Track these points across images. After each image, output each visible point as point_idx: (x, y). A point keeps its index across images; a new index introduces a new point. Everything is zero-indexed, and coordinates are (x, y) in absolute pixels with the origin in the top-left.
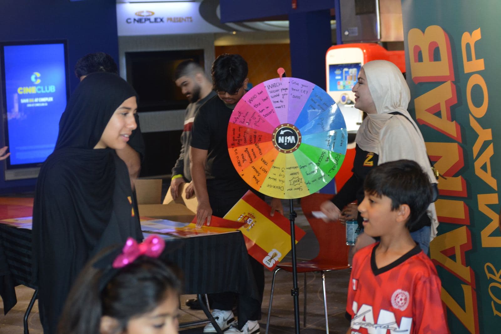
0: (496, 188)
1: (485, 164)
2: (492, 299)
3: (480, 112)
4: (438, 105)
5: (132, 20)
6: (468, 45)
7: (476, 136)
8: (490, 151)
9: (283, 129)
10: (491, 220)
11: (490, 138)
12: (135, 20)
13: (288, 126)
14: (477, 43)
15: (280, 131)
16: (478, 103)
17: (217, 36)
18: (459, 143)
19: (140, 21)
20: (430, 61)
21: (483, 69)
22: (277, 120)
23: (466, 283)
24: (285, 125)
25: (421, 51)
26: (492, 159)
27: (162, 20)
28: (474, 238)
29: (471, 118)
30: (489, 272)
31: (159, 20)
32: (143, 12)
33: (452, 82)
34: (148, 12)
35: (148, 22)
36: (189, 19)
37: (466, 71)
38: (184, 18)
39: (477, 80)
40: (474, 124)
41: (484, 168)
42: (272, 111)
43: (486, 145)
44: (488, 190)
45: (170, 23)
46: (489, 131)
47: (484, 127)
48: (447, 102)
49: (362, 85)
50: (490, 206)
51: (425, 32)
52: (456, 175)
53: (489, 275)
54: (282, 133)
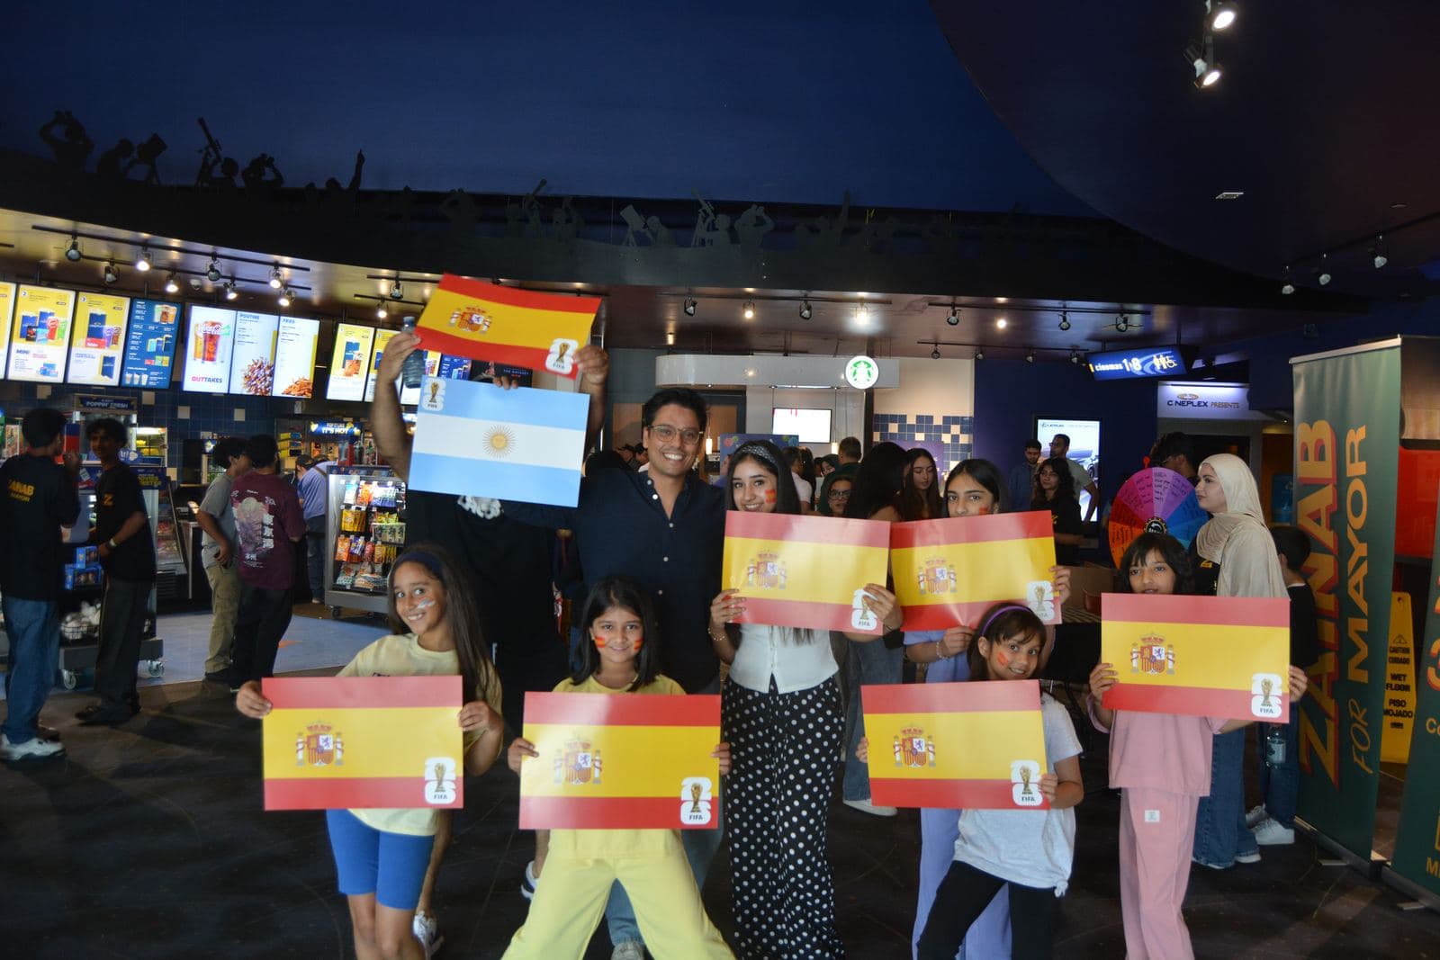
0: (1367, 614)
1: (1358, 584)
2: (1353, 743)
3: (1358, 522)
4: (1319, 510)
5: (1174, 402)
6: (1352, 445)
7: (1352, 550)
8: (1364, 569)
9: (1155, 522)
10: (1359, 650)
11: (1365, 554)
12: (1177, 402)
13: (1159, 521)
14: (1362, 443)
15: (1151, 523)
16: (1357, 513)
17: (1266, 424)
18: (1336, 557)
19: (1182, 404)
20: (1315, 460)
21: (1365, 473)
22: (1152, 512)
23: (1330, 718)
24: (1158, 518)
25: (1307, 449)
26: (1365, 578)
27: (1205, 404)
28: (1342, 666)
29: (1349, 528)
30: (1353, 710)
31: (1202, 404)
32: (1186, 395)
33: (1334, 486)
34: (1190, 395)
35: (1190, 405)
36: (1236, 405)
37: (1348, 475)
38: (1230, 402)
39: (1357, 486)
40: (1351, 536)
41: (1357, 588)
42: (1151, 500)
43: (1361, 560)
44: (1359, 614)
45: (1214, 408)
46: (1365, 545)
47: (1361, 540)
48: (1328, 508)
49: (1211, 484)
50: (1360, 633)
51: (1314, 427)
52: (1330, 593)
53: (1353, 714)
54: (1153, 525)
